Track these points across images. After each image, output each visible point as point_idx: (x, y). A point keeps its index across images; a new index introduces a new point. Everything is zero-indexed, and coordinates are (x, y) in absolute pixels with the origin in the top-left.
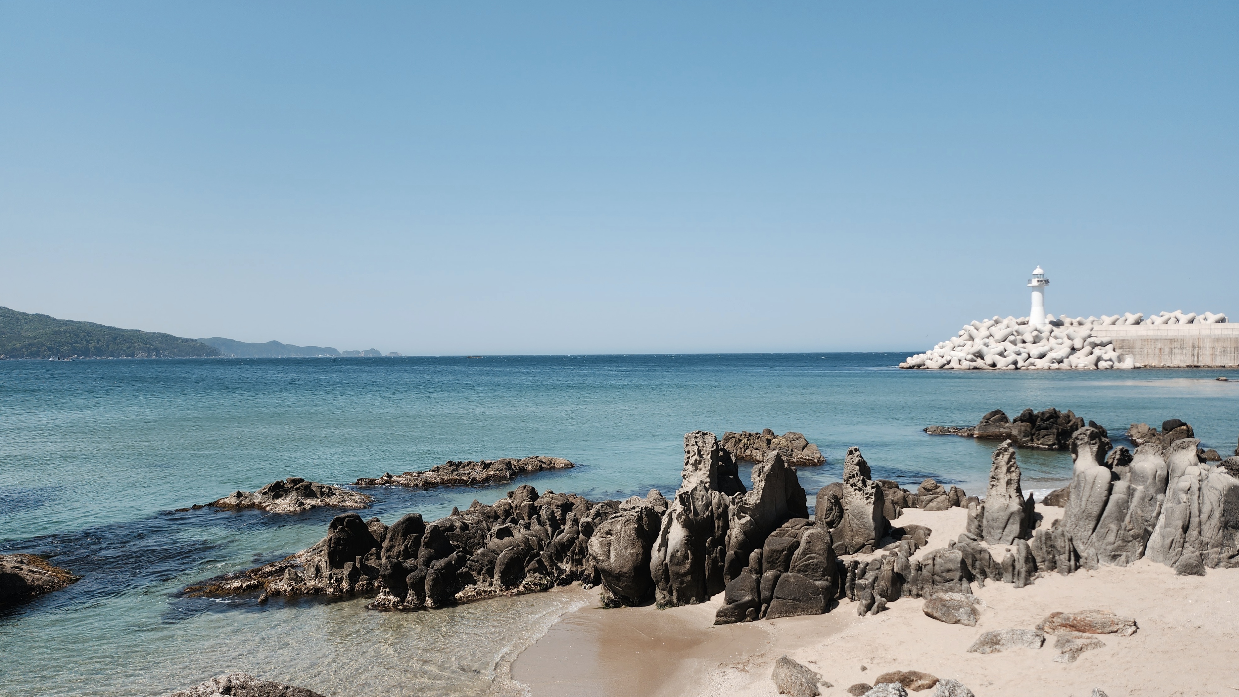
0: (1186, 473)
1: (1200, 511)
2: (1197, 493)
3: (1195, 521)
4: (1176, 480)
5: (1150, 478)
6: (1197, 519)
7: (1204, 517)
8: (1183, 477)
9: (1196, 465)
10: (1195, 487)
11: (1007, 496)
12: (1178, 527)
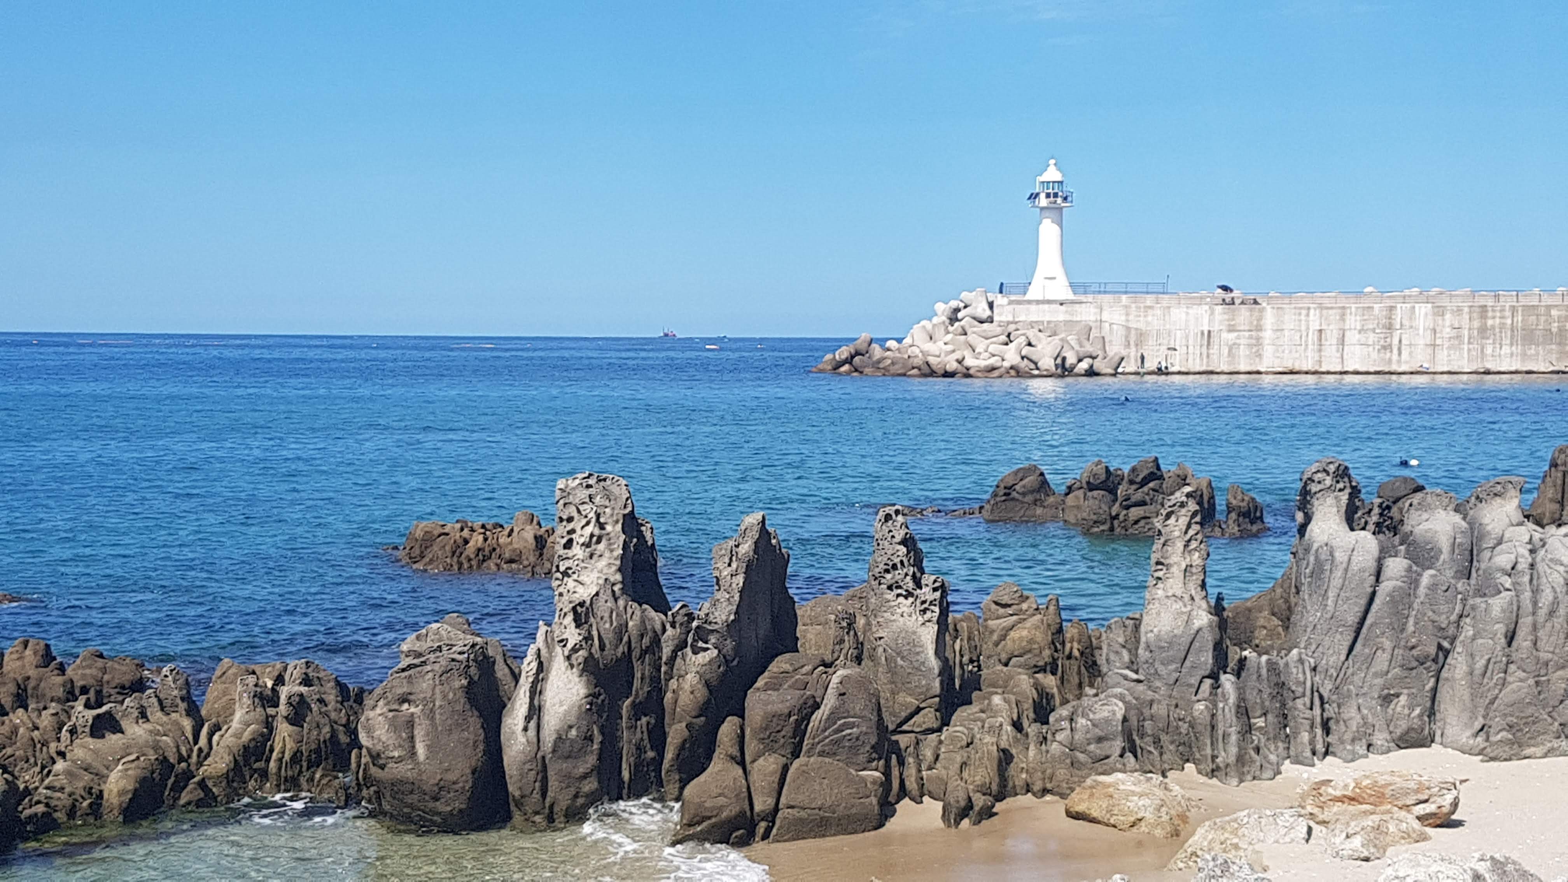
0: (1505, 539)
1: (1535, 603)
2: (1528, 572)
3: (1526, 622)
4: (1487, 554)
5: (1444, 550)
6: (1530, 619)
7: (1543, 612)
8: (1498, 548)
9: (1521, 524)
10: (1523, 565)
11: (1187, 598)
12: (1499, 635)
